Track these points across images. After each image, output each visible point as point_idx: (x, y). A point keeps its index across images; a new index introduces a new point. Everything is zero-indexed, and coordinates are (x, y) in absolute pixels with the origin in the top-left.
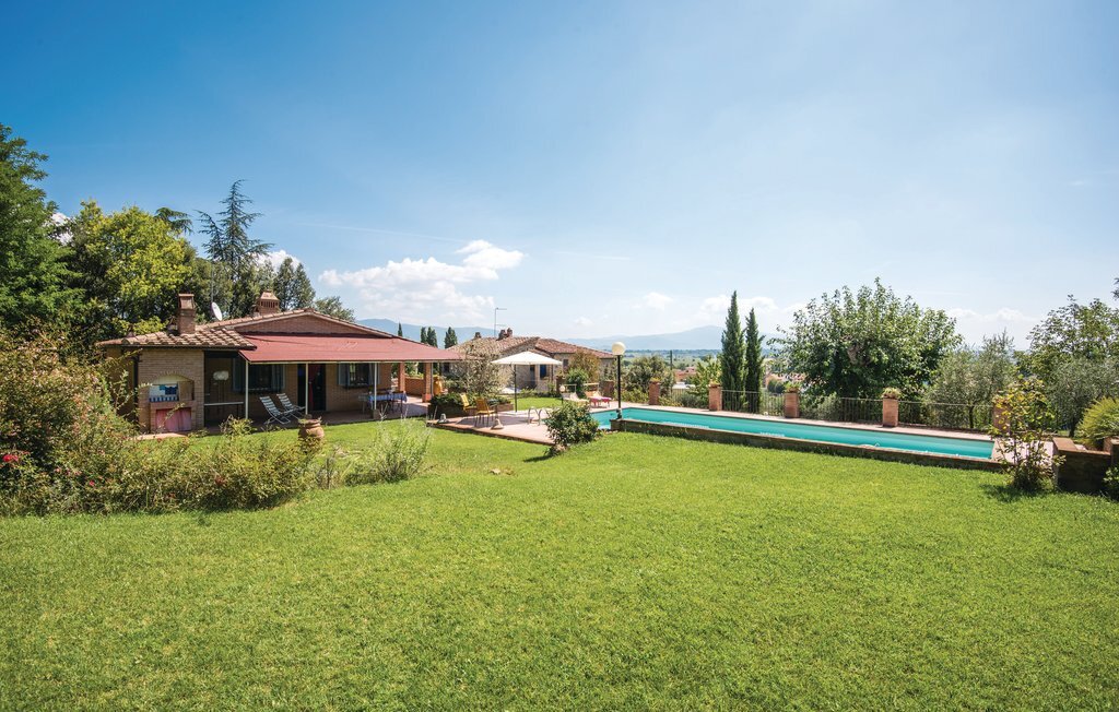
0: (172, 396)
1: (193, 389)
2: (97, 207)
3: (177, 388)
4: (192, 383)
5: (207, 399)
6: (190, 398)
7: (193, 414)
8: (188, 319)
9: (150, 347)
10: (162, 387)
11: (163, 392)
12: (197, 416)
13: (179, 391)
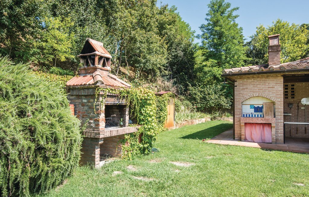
0: (259, 114)
1: (274, 109)
2: (263, 27)
3: (262, 107)
4: (273, 103)
5: (285, 118)
6: (273, 116)
7: (274, 130)
8: (274, 54)
9: (241, 75)
10: (252, 106)
11: (252, 110)
12: (277, 132)
13: (264, 110)
